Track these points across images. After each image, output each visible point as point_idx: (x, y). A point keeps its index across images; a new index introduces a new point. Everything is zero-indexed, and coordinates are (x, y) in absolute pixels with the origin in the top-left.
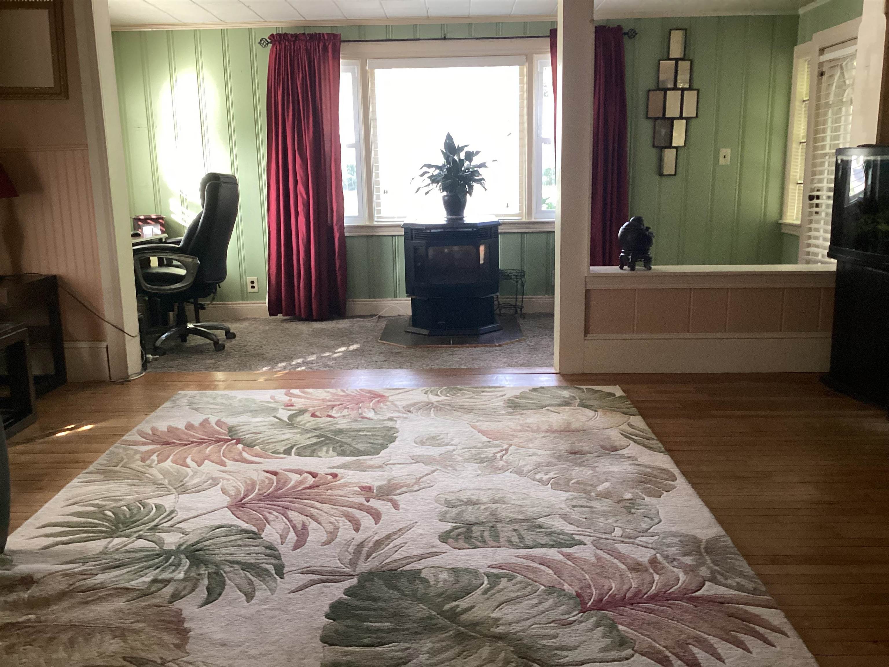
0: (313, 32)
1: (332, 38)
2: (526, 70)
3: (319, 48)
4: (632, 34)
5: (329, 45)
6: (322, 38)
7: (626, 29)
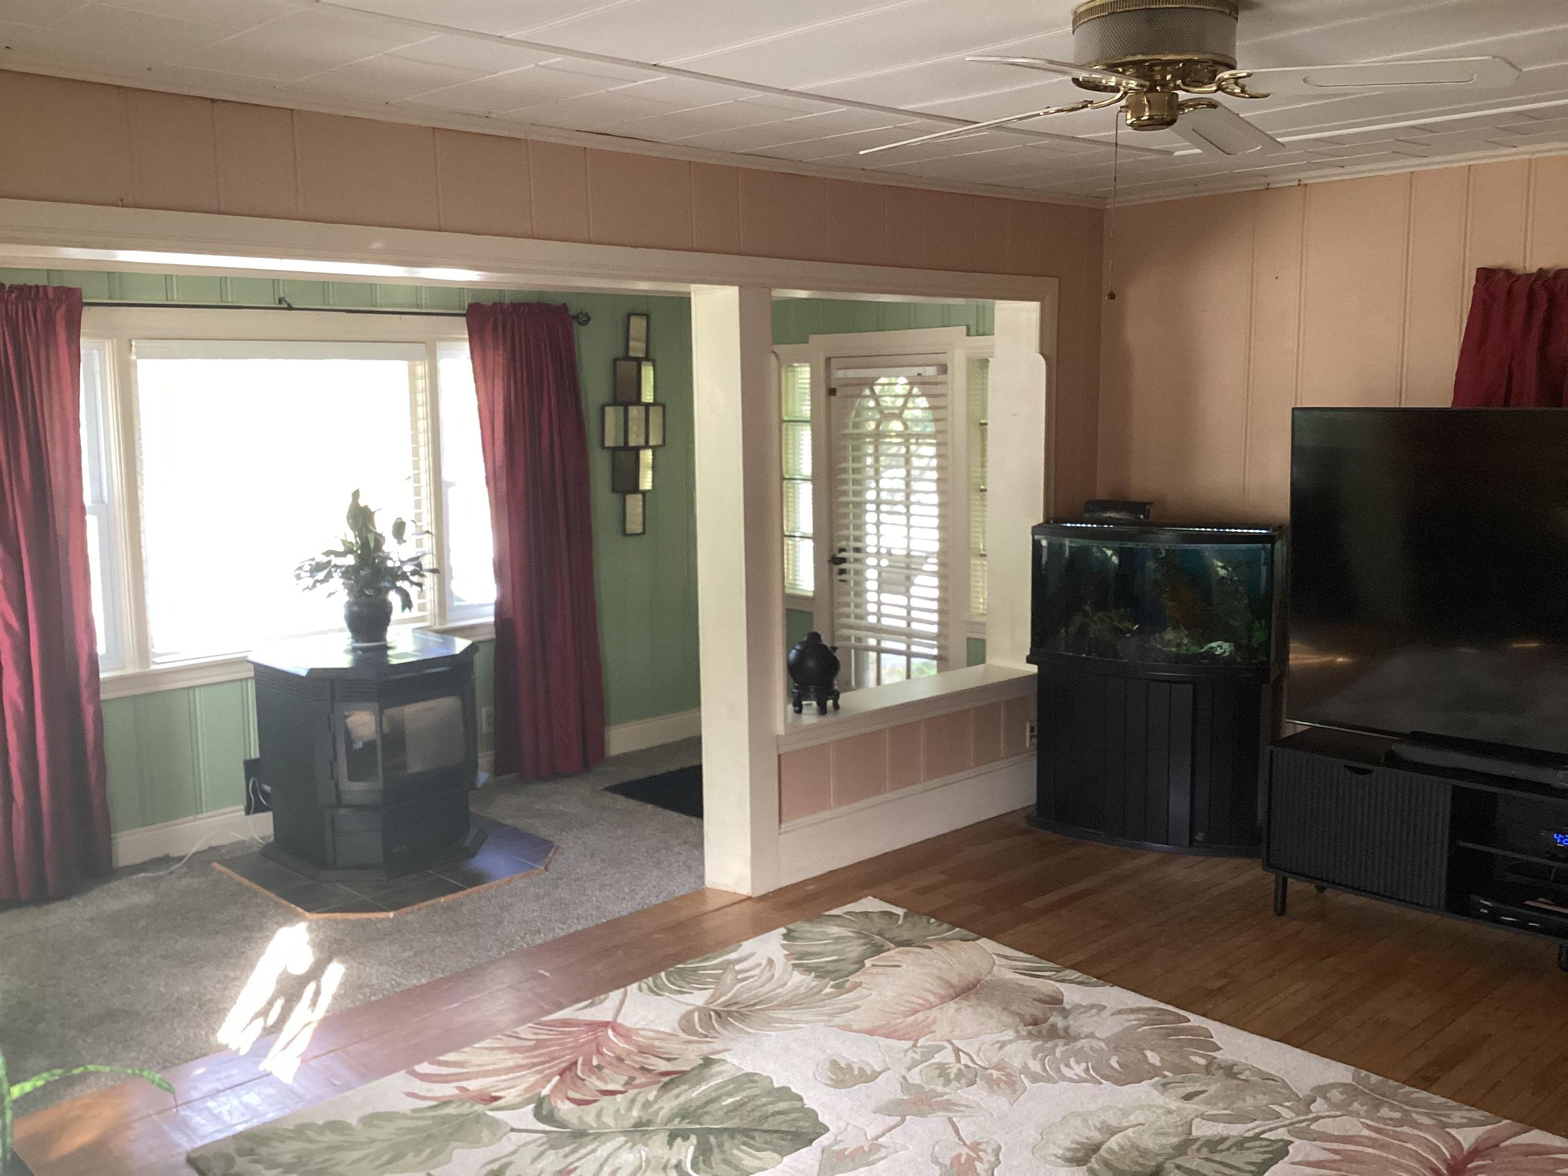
0: (19, 281)
1: (64, 297)
2: (421, 369)
3: (35, 317)
4: (584, 319)
5: (58, 309)
6: (41, 294)
7: (573, 311)
